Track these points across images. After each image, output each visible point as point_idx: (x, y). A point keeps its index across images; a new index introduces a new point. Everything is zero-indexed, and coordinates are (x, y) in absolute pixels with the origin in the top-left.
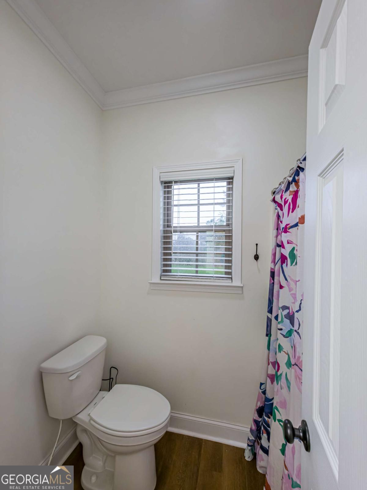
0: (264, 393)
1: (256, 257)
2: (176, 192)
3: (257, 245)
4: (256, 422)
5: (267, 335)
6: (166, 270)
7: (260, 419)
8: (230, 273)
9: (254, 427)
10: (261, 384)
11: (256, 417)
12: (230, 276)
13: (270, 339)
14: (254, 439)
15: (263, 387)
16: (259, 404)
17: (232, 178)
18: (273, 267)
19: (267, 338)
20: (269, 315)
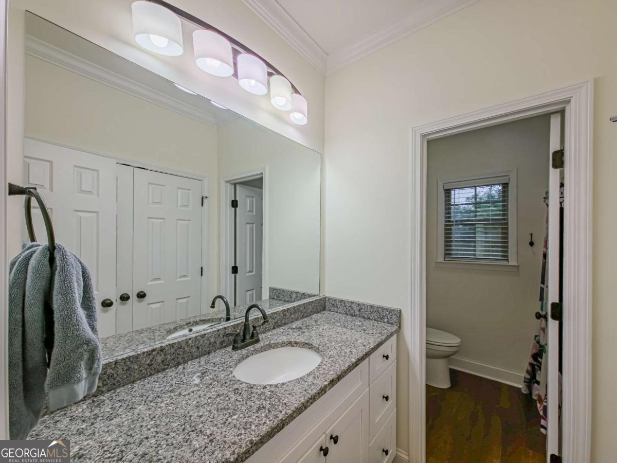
0: (538, 342)
1: (532, 244)
2: (457, 196)
3: (531, 234)
4: (531, 364)
5: (540, 300)
6: (447, 254)
7: (535, 363)
8: (507, 256)
9: (529, 369)
10: (536, 336)
11: (531, 360)
12: (506, 258)
13: (542, 303)
14: (529, 377)
15: (537, 339)
16: (534, 351)
17: (508, 184)
18: (545, 250)
19: (541, 302)
20: (542, 286)
